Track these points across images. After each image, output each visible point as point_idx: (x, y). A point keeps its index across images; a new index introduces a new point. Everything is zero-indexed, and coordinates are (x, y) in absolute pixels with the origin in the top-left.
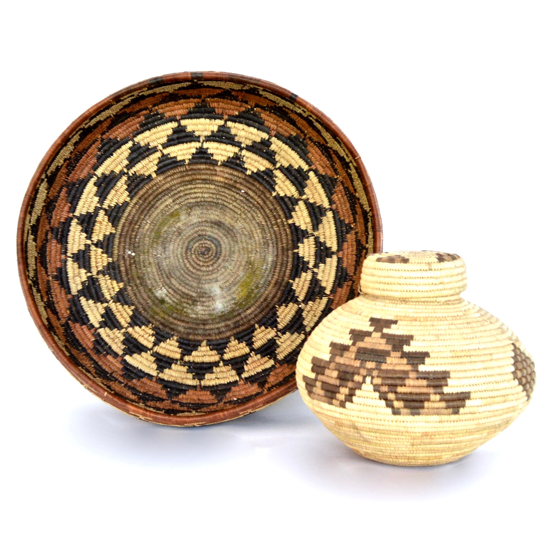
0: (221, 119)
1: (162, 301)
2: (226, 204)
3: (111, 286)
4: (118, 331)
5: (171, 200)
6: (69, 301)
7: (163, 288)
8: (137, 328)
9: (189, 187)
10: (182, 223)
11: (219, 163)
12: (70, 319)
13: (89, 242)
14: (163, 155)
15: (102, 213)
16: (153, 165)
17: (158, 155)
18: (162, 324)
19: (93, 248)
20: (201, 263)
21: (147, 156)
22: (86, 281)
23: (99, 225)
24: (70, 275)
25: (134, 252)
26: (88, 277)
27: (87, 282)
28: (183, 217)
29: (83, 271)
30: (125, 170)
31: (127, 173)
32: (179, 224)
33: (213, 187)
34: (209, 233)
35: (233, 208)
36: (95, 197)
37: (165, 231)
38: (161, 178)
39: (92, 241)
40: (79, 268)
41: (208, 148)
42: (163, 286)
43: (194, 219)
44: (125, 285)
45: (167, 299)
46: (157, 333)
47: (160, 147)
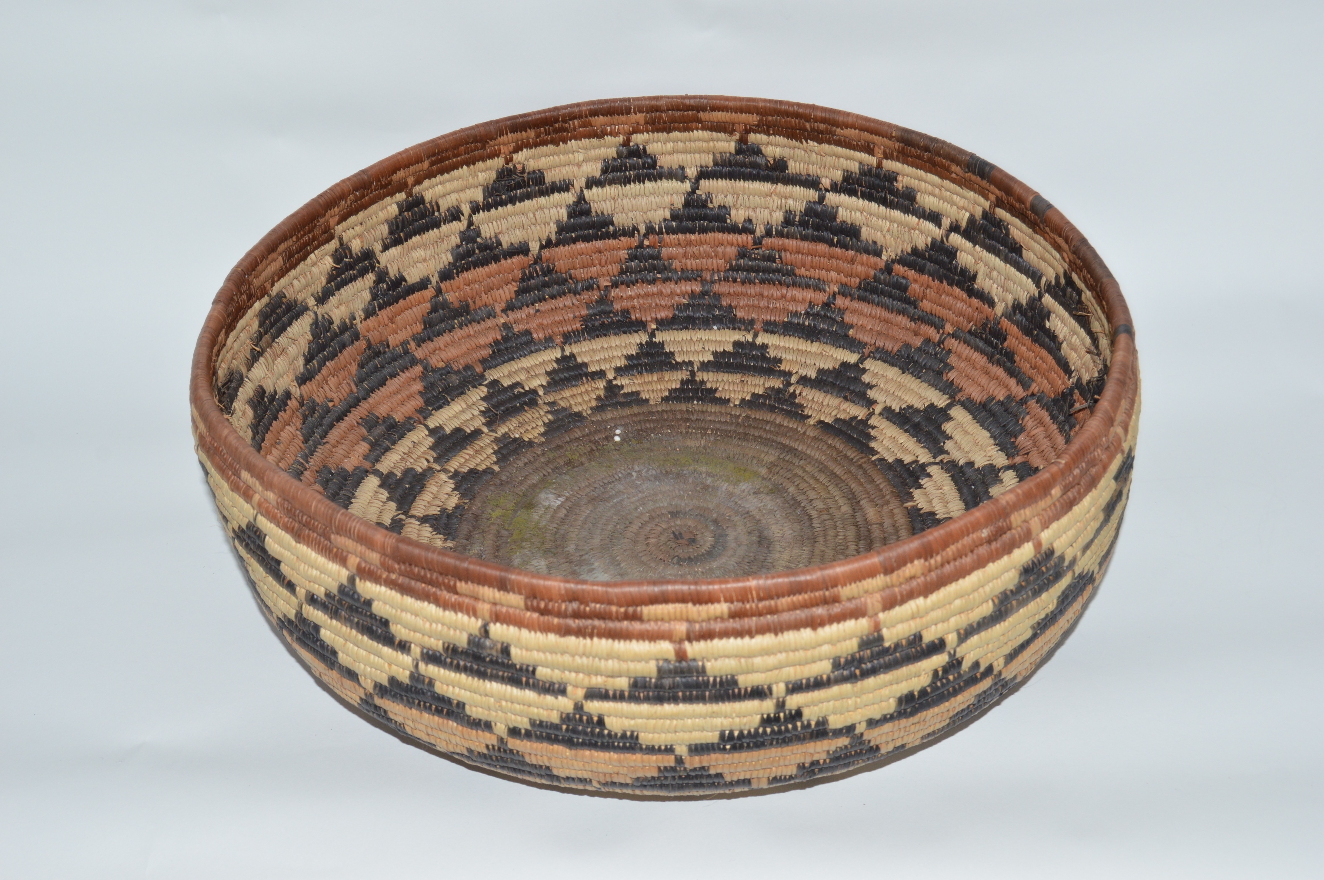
0: (1009, 456)
1: (530, 506)
2: (821, 540)
3: (529, 428)
4: (431, 460)
5: (771, 458)
6: (467, 367)
7: (562, 499)
8: (451, 484)
9: (822, 477)
10: (731, 488)
11: (909, 504)
12: (425, 368)
13: (610, 375)
14: (864, 422)
15: (683, 375)
16: (833, 414)
17: (859, 412)
18: (476, 517)
19: (601, 384)
20: (652, 541)
21: (846, 398)
22: (523, 388)
23: (655, 378)
24: (526, 362)
25: (624, 440)
26: (534, 392)
27: (522, 391)
28: (744, 486)
29: (544, 381)
30: (793, 379)
31: (789, 384)
32: (725, 486)
33: (846, 509)
34: (731, 534)
35: (817, 552)
36: (709, 353)
37: (695, 470)
38: (811, 433)
39: (615, 378)
40: (548, 373)
41: (929, 476)
42: (567, 499)
43: (752, 504)
44: (542, 444)
45: (541, 511)
46: (449, 516)
47: (878, 409)
